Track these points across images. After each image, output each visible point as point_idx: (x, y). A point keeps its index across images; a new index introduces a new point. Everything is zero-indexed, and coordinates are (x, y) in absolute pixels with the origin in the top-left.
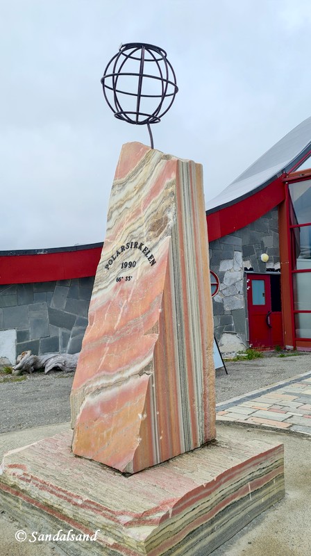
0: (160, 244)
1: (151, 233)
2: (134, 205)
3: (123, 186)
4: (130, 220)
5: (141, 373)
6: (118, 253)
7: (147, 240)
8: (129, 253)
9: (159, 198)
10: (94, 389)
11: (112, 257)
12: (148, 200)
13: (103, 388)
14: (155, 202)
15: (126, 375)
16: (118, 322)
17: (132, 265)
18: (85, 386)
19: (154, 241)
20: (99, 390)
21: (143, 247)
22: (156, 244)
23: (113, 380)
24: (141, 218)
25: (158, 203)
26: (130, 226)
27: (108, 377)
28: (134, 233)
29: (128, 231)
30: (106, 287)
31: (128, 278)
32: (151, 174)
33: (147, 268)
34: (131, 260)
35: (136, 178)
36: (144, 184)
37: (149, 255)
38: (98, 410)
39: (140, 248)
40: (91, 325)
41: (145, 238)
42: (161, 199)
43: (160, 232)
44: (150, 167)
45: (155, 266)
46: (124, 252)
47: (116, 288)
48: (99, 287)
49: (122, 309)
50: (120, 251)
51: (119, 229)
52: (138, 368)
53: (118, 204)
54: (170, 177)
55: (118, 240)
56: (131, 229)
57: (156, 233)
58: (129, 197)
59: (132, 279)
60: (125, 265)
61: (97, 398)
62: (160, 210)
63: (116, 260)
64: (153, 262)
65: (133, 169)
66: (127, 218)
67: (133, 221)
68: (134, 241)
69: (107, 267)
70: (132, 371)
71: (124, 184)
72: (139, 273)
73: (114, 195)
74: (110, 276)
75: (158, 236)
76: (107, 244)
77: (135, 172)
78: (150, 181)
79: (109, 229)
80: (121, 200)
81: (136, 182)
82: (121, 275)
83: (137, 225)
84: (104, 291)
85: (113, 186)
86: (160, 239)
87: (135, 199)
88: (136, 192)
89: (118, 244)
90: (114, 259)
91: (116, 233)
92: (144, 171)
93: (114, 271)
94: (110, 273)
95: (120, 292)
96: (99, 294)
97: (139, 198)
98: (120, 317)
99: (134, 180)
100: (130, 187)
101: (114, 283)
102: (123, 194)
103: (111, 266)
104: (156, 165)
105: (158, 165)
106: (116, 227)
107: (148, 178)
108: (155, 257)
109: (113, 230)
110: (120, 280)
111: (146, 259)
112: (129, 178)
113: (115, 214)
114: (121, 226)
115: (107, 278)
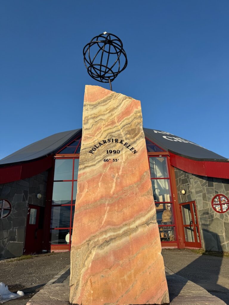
0: (138, 142)
1: (128, 136)
2: (108, 119)
4: (106, 126)
6: (100, 144)
7: (126, 139)
8: (112, 145)
9: (132, 116)
10: (101, 242)
11: (95, 146)
12: (120, 118)
13: (112, 239)
14: (128, 119)
15: (133, 226)
16: (114, 188)
17: (116, 152)
18: (90, 240)
19: (132, 140)
20: (107, 242)
21: (124, 143)
22: (135, 142)
23: (121, 231)
24: (117, 126)
25: (130, 120)
27: (114, 230)
28: (113, 134)
29: (107, 132)
30: (95, 165)
31: (115, 160)
32: (120, 104)
33: (130, 155)
34: (115, 149)
35: (106, 104)
36: (115, 109)
37: (130, 148)
38: (112, 258)
39: (121, 142)
40: (81, 191)
41: (124, 138)
42: (133, 118)
43: (136, 135)
44: (118, 101)
45: (137, 154)
46: (106, 144)
47: (105, 166)
49: (115, 180)
50: (102, 143)
51: (98, 130)
52: (144, 219)
53: (93, 116)
54: (137, 108)
55: (99, 136)
57: (132, 136)
58: (102, 113)
59: (119, 161)
60: (110, 152)
61: (107, 248)
62: (133, 123)
63: (100, 148)
64: (135, 152)
65: (102, 99)
66: (104, 125)
67: (110, 127)
68: (114, 138)
69: (91, 152)
70: (138, 222)
71: (95, 106)
72: (124, 157)
73: (87, 110)
74: (97, 158)
75: (134, 138)
76: (87, 138)
77: (105, 101)
78: (120, 108)
79: (87, 129)
80: (94, 114)
81: (106, 107)
82: (108, 158)
83: (114, 130)
84: (92, 168)
85: (85, 105)
86: (137, 139)
87: (108, 115)
88: (108, 111)
89: (98, 138)
90: (97, 148)
91: (95, 132)
92: (112, 103)
93: (100, 155)
94: (96, 156)
95: (110, 168)
96: (87, 170)
97: (112, 115)
98: (114, 185)
99: (104, 105)
100: (101, 108)
101: (103, 162)
102: (95, 111)
103: (96, 152)
104: (122, 101)
105: (125, 101)
106: (94, 128)
107: (118, 106)
108: (136, 149)
109: (90, 130)
110: (107, 160)
111: (129, 150)
112: (99, 103)
113: (91, 121)
114: (99, 128)
115: (93, 159)
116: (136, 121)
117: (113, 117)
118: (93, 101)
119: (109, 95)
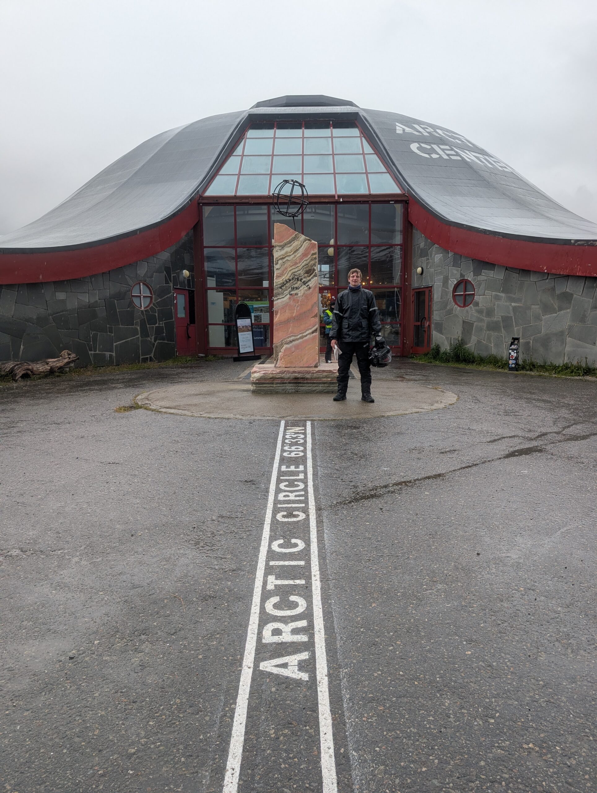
0: (312, 280)
1: (306, 275)
2: (292, 259)
3: (282, 248)
4: (291, 266)
5: (313, 332)
6: (287, 282)
7: (304, 278)
8: (294, 283)
9: (309, 258)
10: (288, 341)
11: (283, 283)
12: (301, 258)
13: (293, 340)
14: (306, 260)
15: (305, 334)
16: (295, 313)
17: (297, 288)
18: (282, 341)
19: (308, 278)
20: (291, 342)
21: (303, 281)
22: (310, 280)
23: (298, 337)
24: (298, 267)
25: (308, 261)
26: (292, 269)
27: (295, 336)
28: (295, 273)
29: (292, 272)
30: (283, 298)
31: (297, 294)
32: (301, 246)
33: (306, 290)
34: (296, 286)
35: (291, 246)
36: (297, 250)
37: (307, 285)
38: (293, 349)
39: (301, 280)
40: (276, 315)
41: (303, 277)
42: (310, 259)
43: (311, 275)
44: (299, 242)
45: (311, 290)
46: (291, 282)
47: (290, 298)
48: (278, 297)
49: (296, 308)
50: (288, 281)
51: (285, 270)
52: (311, 331)
53: (281, 257)
54: (314, 251)
55: (286, 275)
56: (294, 271)
57: (309, 275)
58: (288, 254)
59: (299, 295)
60: (293, 289)
61: (291, 345)
62: (310, 264)
63: (287, 285)
64: (310, 288)
65: (288, 240)
66: (289, 265)
67: (293, 267)
68: (296, 277)
69: (281, 288)
70: (308, 332)
71: (283, 247)
72: (302, 292)
73: (277, 251)
74: (285, 292)
75: (310, 276)
76: (278, 277)
77: (290, 242)
78: (301, 249)
79: (277, 269)
80: (282, 255)
81: (292, 247)
82: (292, 292)
83: (296, 270)
84: (282, 299)
85: (275, 247)
86: (312, 278)
87: (292, 256)
88: (292, 253)
89: (285, 277)
90: (285, 284)
91: (283, 272)
92: (296, 244)
93: (287, 290)
94: (284, 291)
95: (293, 300)
96: (279, 301)
97: (295, 256)
98: (295, 311)
99: (289, 247)
100: (287, 249)
101: (288, 296)
102: (283, 252)
103: (284, 288)
104: (304, 242)
105: (305, 242)
106: (282, 269)
107: (300, 248)
108: (310, 286)
109: (280, 270)
110: (291, 295)
111: (305, 286)
112: (286, 244)
113: (280, 262)
114: (286, 268)
115: (282, 293)
116: (313, 262)
117: (296, 258)
118: (281, 242)
119: (294, 236)
